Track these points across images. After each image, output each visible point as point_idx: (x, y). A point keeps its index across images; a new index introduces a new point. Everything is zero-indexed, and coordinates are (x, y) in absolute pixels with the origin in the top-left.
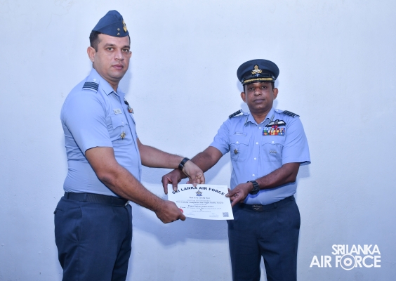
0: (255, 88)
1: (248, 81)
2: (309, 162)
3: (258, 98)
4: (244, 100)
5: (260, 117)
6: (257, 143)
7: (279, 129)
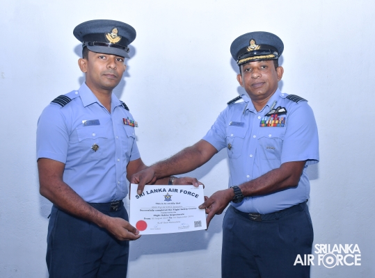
0: (253, 69)
3: (256, 81)
4: (241, 83)
5: (260, 104)
6: (254, 137)
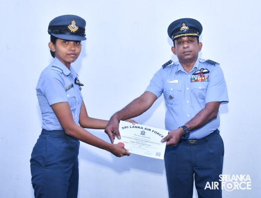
0: (183, 42)
1: (177, 36)
2: (227, 102)
3: (186, 50)
4: (174, 53)
5: (188, 66)
6: (188, 89)
7: (204, 76)
